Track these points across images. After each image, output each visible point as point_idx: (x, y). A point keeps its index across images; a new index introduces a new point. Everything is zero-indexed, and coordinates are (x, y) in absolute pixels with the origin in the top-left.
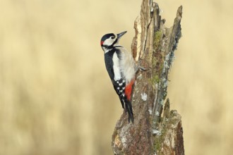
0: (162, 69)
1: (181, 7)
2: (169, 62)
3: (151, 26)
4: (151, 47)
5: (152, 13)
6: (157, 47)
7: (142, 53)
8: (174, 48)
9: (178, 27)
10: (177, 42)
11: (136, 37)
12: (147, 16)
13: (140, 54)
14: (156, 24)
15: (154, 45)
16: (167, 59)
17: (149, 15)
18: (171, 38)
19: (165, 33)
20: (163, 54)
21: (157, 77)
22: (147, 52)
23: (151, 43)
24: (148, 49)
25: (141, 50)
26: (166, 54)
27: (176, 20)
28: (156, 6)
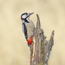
0: (45, 60)
1: (54, 31)
2: (48, 57)
3: (40, 40)
4: (40, 50)
5: (40, 34)
7: (36, 52)
8: (51, 50)
9: (52, 40)
10: (52, 47)
12: (38, 35)
13: (35, 53)
14: (42, 39)
16: (47, 55)
17: (39, 35)
18: (49, 45)
19: (46, 43)
20: (45, 53)
21: (43, 63)
22: (38, 52)
23: (40, 48)
24: (38, 50)
25: (35, 51)
26: (47, 53)
27: (51, 37)
28: (42, 31)
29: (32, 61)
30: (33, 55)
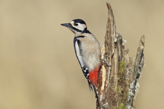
2: (134, 90)
3: (115, 56)
4: (116, 76)
6: (122, 76)
7: (108, 82)
10: (140, 70)
11: (101, 67)
12: (111, 46)
13: (105, 83)
14: (120, 54)
15: (119, 74)
16: (132, 87)
17: (113, 45)
19: (128, 62)
20: (127, 82)
21: (122, 104)
22: (112, 81)
23: (116, 72)
24: (113, 78)
25: (106, 79)
26: (130, 82)
27: (139, 49)
28: (119, 37)
29: (101, 100)
30: (102, 88)
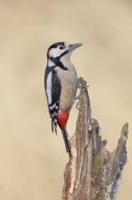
1: (127, 125)
2: (112, 195)
3: (89, 149)
4: (89, 176)
6: (96, 175)
7: (78, 183)
8: (118, 176)
9: (122, 149)
10: (121, 169)
11: (70, 163)
12: (84, 136)
13: (75, 184)
14: (95, 147)
15: (93, 174)
16: (109, 190)
17: (87, 135)
18: (114, 163)
19: (106, 157)
20: (104, 184)
22: (83, 182)
23: (89, 170)
24: (85, 177)
25: (77, 178)
26: (107, 184)
27: (120, 141)
28: (95, 123)
30: (71, 190)
